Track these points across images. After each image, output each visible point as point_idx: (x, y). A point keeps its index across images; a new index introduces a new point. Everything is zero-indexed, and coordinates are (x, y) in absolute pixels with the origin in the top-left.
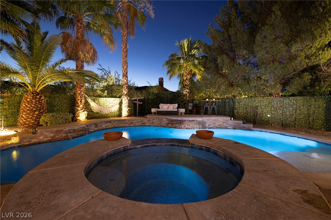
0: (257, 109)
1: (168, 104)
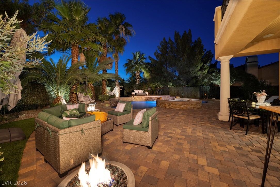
0: (178, 92)
1: (138, 90)
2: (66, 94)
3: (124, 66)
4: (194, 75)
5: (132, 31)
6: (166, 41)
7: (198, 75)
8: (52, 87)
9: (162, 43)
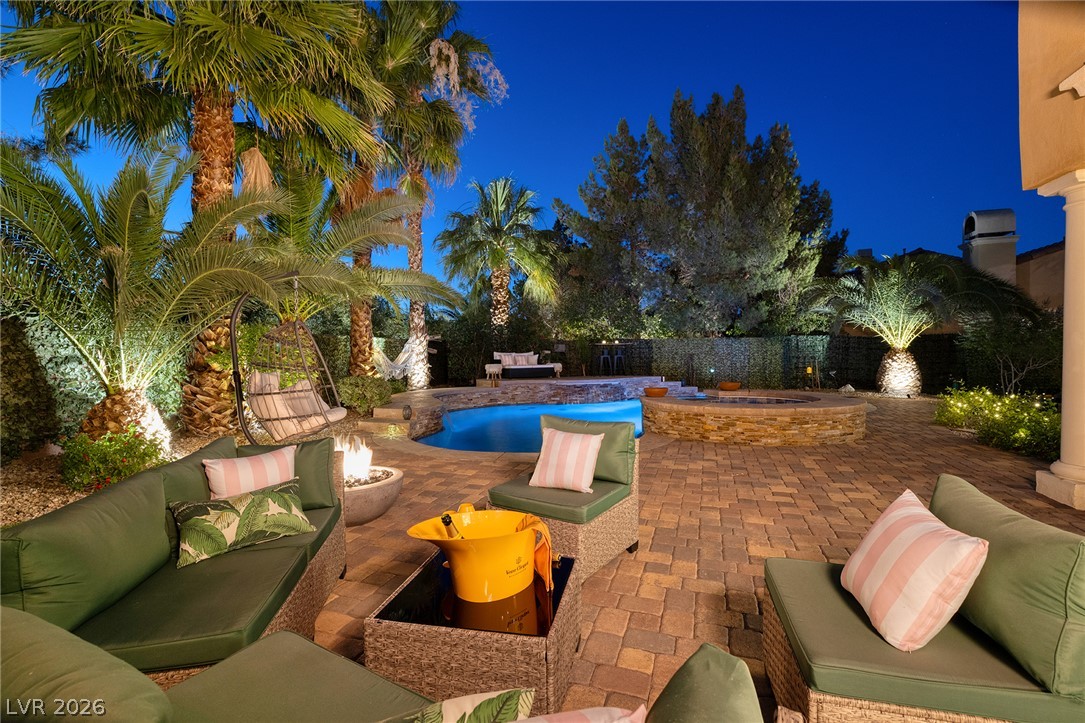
0: (692, 359)
1: (514, 354)
2: (161, 376)
3: (439, 242)
4: (761, 286)
5: (489, 74)
6: (630, 134)
7: (781, 286)
8: (73, 332)
9: (615, 145)
